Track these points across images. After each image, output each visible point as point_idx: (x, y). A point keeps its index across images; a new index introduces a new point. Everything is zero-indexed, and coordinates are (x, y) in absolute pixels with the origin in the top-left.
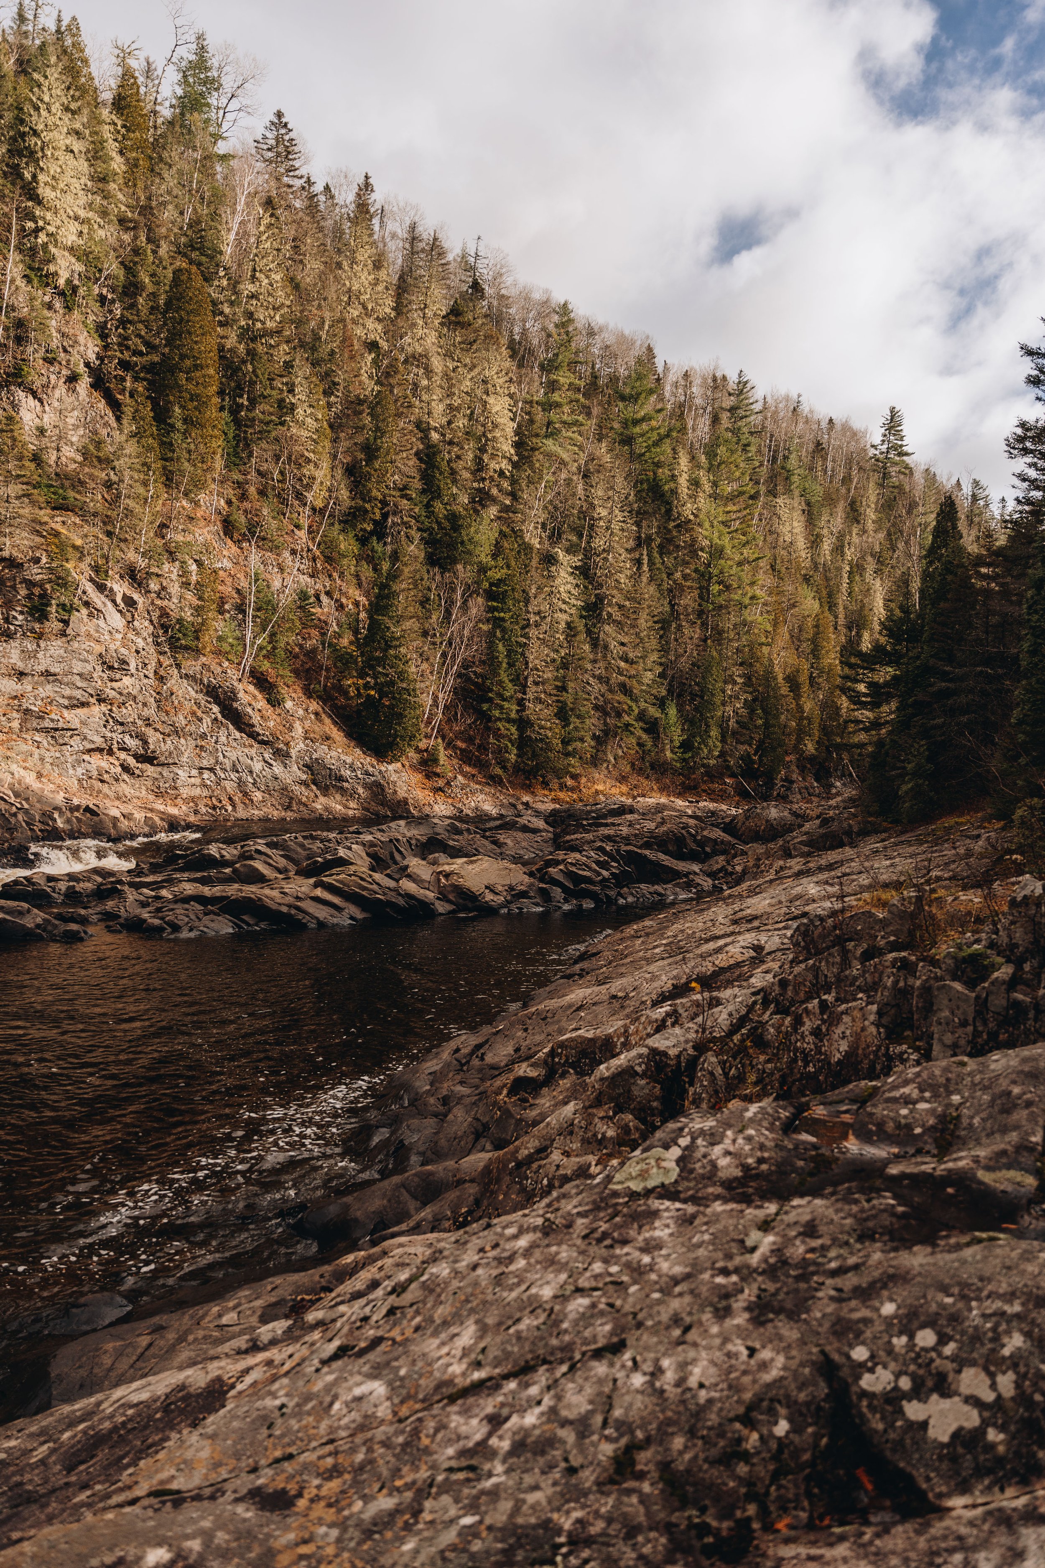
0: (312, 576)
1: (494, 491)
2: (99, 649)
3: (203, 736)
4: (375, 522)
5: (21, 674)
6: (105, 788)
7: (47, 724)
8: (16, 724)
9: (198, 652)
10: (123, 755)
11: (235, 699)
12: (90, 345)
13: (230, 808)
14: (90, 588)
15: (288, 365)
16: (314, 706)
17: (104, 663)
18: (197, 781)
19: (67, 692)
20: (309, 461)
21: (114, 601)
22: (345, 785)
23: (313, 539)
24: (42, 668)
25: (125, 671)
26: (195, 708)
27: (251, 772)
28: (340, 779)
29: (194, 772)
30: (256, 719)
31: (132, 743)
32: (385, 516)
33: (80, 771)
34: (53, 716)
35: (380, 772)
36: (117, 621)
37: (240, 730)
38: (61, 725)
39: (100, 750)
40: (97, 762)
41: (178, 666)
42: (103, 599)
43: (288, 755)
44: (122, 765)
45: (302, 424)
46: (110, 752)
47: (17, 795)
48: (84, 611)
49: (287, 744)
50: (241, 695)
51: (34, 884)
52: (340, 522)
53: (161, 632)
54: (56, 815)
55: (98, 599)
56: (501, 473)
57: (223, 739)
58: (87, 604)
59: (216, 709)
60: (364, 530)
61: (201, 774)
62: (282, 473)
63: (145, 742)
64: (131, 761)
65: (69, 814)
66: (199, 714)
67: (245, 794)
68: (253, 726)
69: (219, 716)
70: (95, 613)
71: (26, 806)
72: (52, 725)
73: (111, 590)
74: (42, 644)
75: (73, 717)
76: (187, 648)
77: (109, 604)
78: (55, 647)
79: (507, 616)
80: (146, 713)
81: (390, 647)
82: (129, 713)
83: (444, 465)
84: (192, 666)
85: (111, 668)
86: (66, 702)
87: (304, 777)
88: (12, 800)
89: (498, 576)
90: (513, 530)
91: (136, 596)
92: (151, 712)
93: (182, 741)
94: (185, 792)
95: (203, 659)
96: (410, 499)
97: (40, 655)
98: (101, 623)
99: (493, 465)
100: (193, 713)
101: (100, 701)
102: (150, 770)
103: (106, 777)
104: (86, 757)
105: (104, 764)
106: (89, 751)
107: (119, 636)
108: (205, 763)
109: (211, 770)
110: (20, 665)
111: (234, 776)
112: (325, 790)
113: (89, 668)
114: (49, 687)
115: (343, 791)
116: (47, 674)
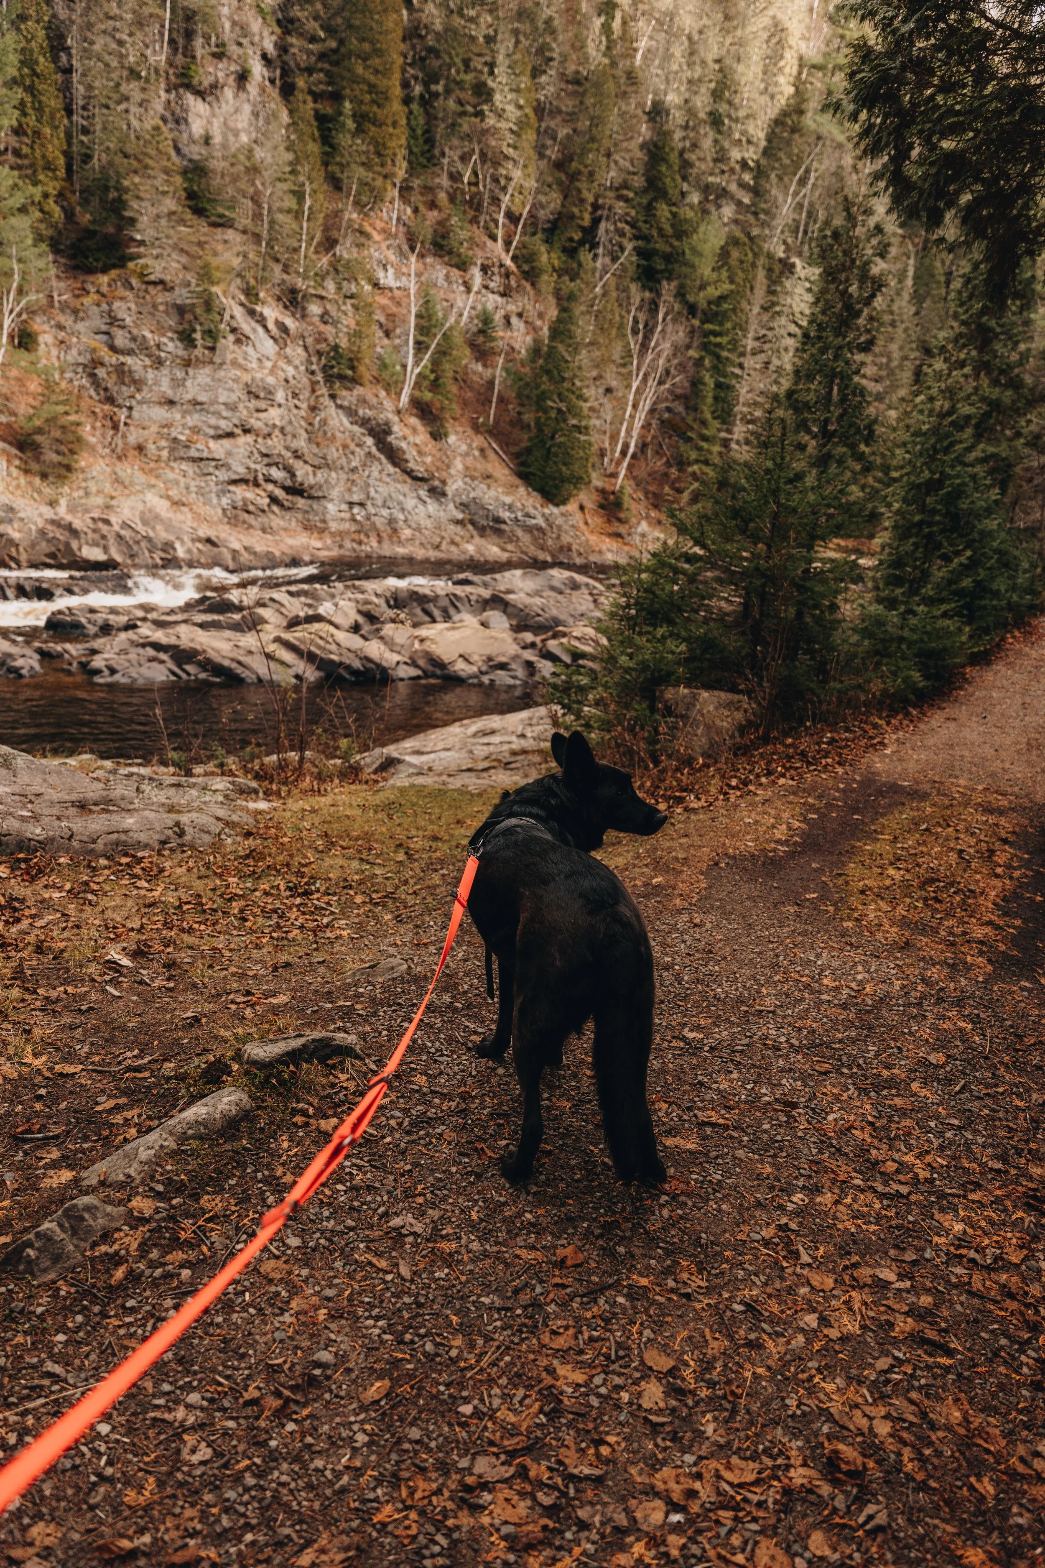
0: (503, 295)
1: (733, 187)
2: (246, 378)
3: (354, 470)
4: (583, 229)
5: (171, 403)
6: (251, 519)
7: (193, 453)
8: (165, 454)
9: (355, 381)
10: (270, 487)
11: (389, 432)
12: (266, 33)
13: (375, 544)
14: (238, 312)
15: (490, 40)
16: (479, 441)
17: (249, 393)
18: (347, 516)
19: (213, 421)
20: (507, 158)
21: (265, 327)
22: (503, 526)
23: (508, 251)
24: (189, 397)
25: (272, 403)
26: (349, 441)
27: (403, 510)
28: (498, 520)
29: (344, 507)
30: (411, 454)
31: (277, 474)
32: (596, 221)
33: (225, 501)
34: (199, 446)
35: (543, 515)
36: (269, 347)
37: (395, 464)
38: (205, 455)
39: (244, 481)
40: (241, 493)
41: (333, 397)
42: (253, 324)
43: (444, 494)
44: (270, 497)
45: (500, 115)
46: (257, 485)
47: (145, 523)
48: (231, 338)
49: (444, 482)
50: (395, 428)
51: (72, 614)
52: (544, 230)
53: (314, 359)
54: (178, 545)
55: (246, 325)
56: (744, 164)
57: (375, 474)
58: (234, 330)
59: (370, 441)
60: (571, 240)
61: (351, 508)
62: (475, 173)
63: (293, 475)
64: (279, 493)
65: (189, 544)
66: (352, 446)
67: (395, 531)
68: (407, 461)
69: (374, 450)
70: (241, 339)
71: (151, 534)
72: (197, 455)
73: (261, 314)
74: (191, 371)
75: (218, 448)
76: (341, 377)
77: (260, 330)
78: (202, 375)
79: (723, 340)
80: (294, 445)
81: (563, 379)
82: (276, 445)
83: (674, 157)
84: (348, 397)
85: (257, 397)
86: (212, 432)
87: (460, 516)
88: (140, 527)
89: (717, 293)
90: (748, 235)
91: (289, 322)
92: (301, 443)
93: (333, 474)
94: (334, 526)
95: (359, 390)
96: (627, 200)
97: (188, 383)
98: (250, 350)
99: (736, 154)
100: (345, 446)
101: (246, 431)
102: (301, 502)
103: (251, 508)
104: (232, 488)
105: (249, 495)
106: (234, 482)
107: (269, 364)
108: (355, 498)
109: (362, 505)
110: (170, 393)
111: (385, 512)
112: (482, 531)
113: (234, 397)
114: (196, 416)
115: (499, 532)
116: (195, 403)
